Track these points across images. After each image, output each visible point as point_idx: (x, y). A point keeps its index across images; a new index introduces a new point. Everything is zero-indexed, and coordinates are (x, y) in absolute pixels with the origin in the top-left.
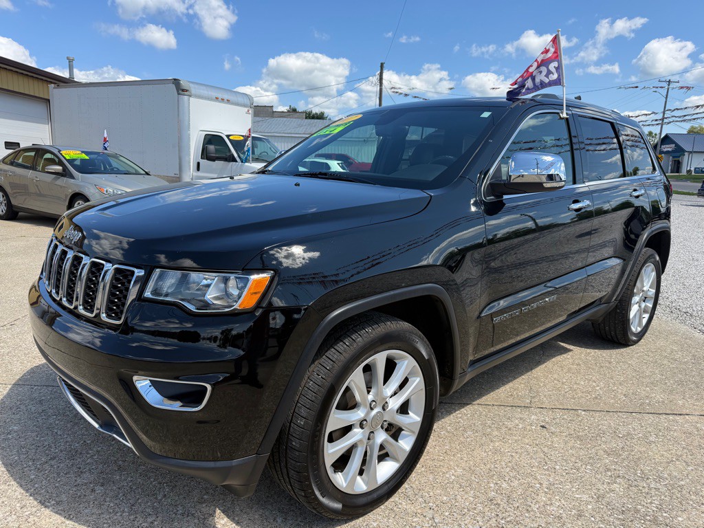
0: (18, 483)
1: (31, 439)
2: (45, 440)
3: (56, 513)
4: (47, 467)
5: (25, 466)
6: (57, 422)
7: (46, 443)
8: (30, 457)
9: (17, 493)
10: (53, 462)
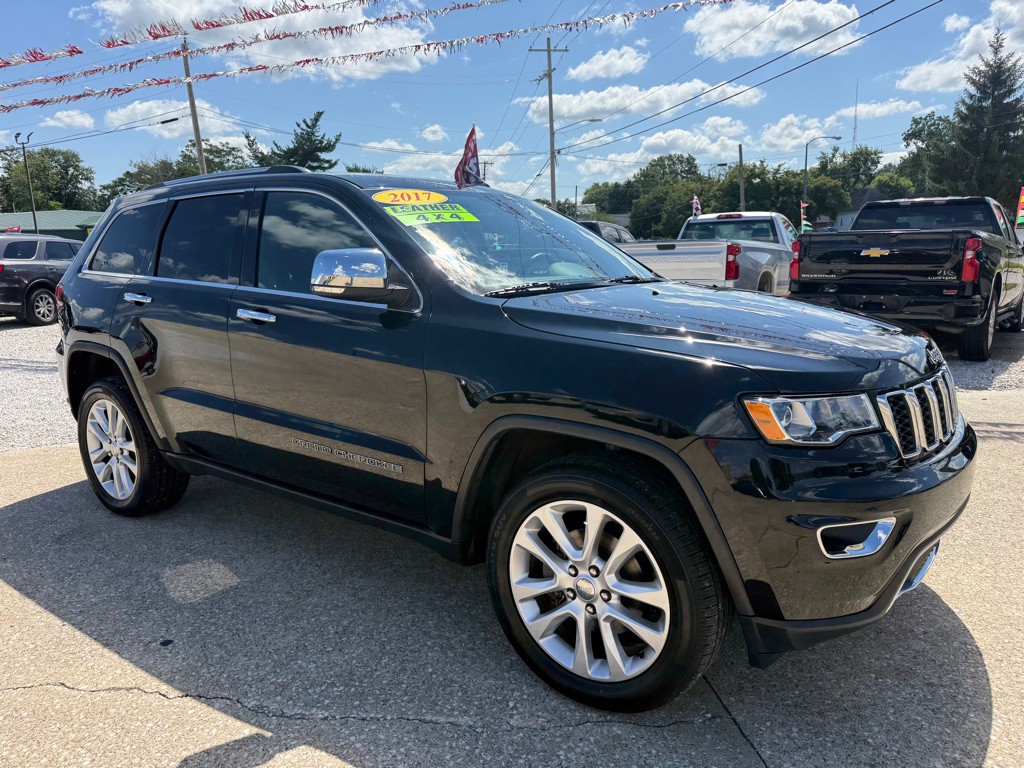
0: (989, 685)
1: (933, 728)
2: (918, 714)
3: (973, 638)
4: (946, 680)
5: (968, 698)
6: (876, 729)
7: (920, 708)
8: (955, 705)
9: (998, 675)
10: (935, 681)
